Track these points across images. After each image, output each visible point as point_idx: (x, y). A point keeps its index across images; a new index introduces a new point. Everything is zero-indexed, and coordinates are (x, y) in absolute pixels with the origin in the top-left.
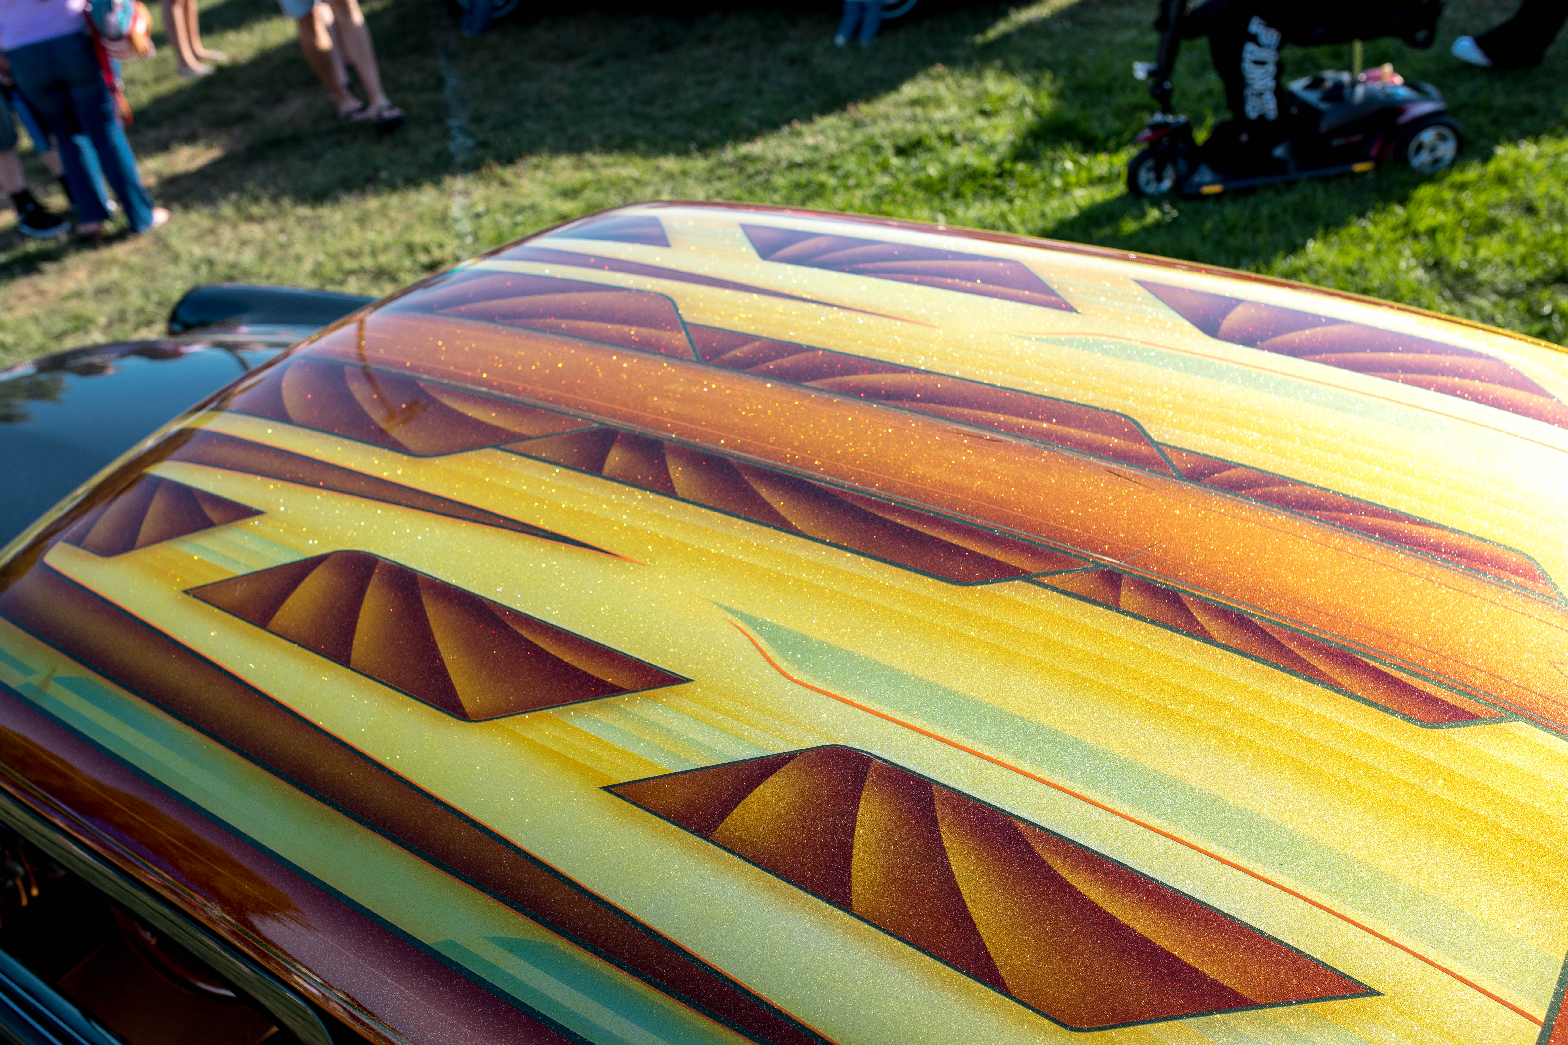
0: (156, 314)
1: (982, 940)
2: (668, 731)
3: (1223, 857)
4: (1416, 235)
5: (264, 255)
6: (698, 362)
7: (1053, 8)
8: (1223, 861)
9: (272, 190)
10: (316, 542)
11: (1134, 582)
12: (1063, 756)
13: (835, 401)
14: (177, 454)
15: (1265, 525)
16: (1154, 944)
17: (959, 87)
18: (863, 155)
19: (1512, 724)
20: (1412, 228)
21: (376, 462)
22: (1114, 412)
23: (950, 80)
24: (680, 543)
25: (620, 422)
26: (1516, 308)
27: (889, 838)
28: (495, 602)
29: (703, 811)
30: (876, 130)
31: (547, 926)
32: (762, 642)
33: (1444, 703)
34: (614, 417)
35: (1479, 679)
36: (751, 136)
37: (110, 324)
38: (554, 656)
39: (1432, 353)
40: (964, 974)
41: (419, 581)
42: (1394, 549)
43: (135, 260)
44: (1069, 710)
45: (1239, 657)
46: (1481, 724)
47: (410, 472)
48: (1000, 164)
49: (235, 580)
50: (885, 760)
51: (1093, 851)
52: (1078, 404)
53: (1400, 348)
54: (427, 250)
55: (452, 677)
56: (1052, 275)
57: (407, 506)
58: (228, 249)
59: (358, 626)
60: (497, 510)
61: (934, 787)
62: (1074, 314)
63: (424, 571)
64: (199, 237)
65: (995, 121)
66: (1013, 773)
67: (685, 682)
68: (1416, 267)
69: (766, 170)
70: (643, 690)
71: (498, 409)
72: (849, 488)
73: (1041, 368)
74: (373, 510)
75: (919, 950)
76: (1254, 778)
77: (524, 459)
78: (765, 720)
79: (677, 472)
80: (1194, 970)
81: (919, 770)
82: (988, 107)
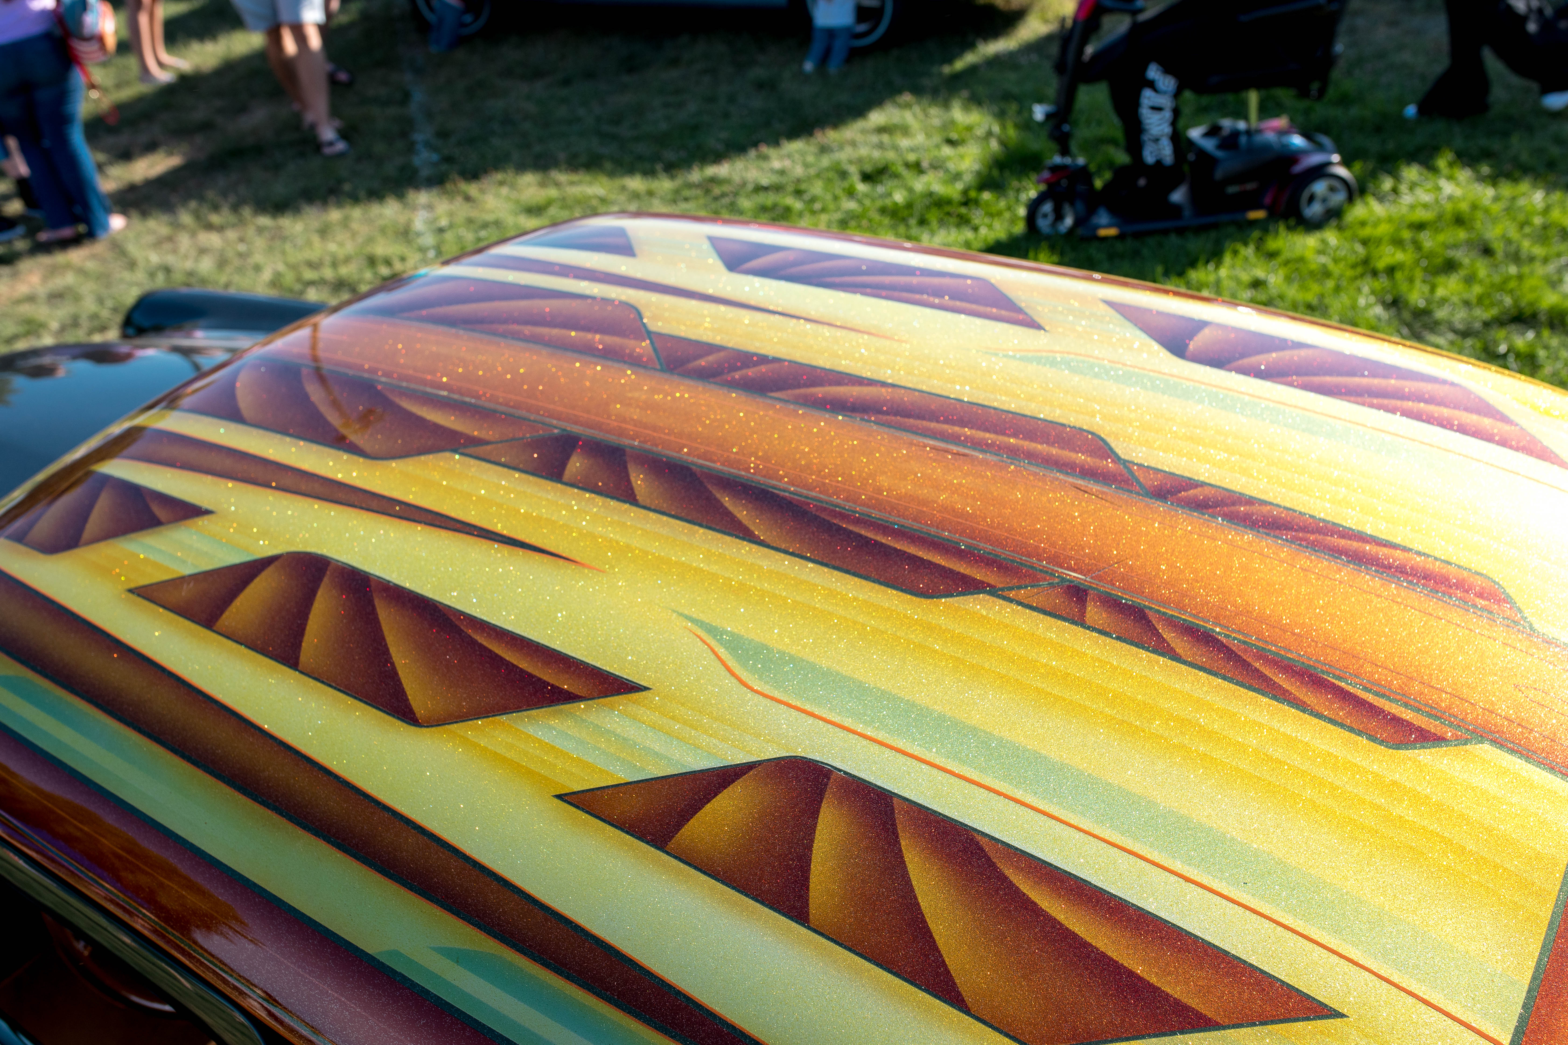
0: (110, 319)
1: (941, 956)
2: (624, 739)
3: (1188, 875)
4: (1375, 273)
5: (222, 263)
6: (662, 370)
7: (1020, 41)
8: (1188, 880)
9: (232, 199)
10: (267, 542)
11: (1099, 598)
12: (1026, 772)
13: (800, 412)
14: (125, 452)
15: (1231, 543)
16: (1117, 962)
17: (927, 115)
18: (829, 180)
19: (1477, 746)
20: (1372, 266)
21: (331, 464)
22: (1081, 429)
23: (917, 109)
24: (640, 550)
25: (581, 428)
26: (1473, 347)
27: (849, 851)
28: (449, 607)
29: (658, 821)
30: (843, 156)
31: (495, 937)
32: (721, 651)
33: (1409, 724)
34: (576, 423)
35: (1445, 701)
36: (718, 158)
37: (63, 329)
38: (509, 662)
39: (1397, 378)
40: (923, 990)
41: (373, 584)
42: (1360, 571)
43: (90, 265)
44: (1032, 725)
45: (1205, 675)
46: (1447, 746)
47: (366, 474)
48: (965, 192)
49: (182, 580)
50: (845, 773)
51: (1056, 867)
52: (1046, 421)
53: (1366, 373)
54: (388, 262)
55: (403, 681)
56: (1020, 293)
57: (362, 508)
58: (186, 257)
59: (308, 628)
60: (453, 514)
61: (895, 800)
62: (1042, 332)
63: (377, 574)
64: (157, 244)
65: (961, 150)
66: (976, 787)
67: (642, 690)
68: (1375, 304)
69: (732, 192)
70: (599, 698)
71: (457, 413)
72: (814, 499)
73: (1008, 384)
74: (327, 511)
75: (877, 965)
76: (1220, 796)
77: (484, 464)
78: (724, 730)
79: (639, 481)
80: (1155, 989)
81: (879, 783)
82: (954, 136)
